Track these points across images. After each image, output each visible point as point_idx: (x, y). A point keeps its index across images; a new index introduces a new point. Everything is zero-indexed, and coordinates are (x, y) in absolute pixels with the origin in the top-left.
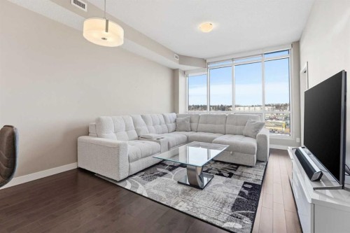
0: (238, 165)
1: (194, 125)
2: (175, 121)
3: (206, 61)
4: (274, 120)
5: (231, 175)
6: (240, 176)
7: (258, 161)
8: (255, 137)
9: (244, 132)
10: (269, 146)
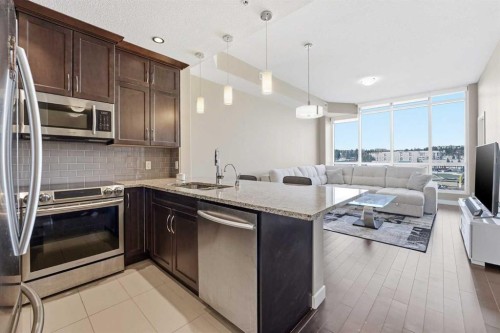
0: (405, 216)
1: (348, 178)
2: (326, 174)
3: (357, 106)
4: (443, 172)
5: (399, 222)
6: (408, 223)
7: (425, 213)
8: (422, 190)
9: (408, 185)
10: (438, 201)
